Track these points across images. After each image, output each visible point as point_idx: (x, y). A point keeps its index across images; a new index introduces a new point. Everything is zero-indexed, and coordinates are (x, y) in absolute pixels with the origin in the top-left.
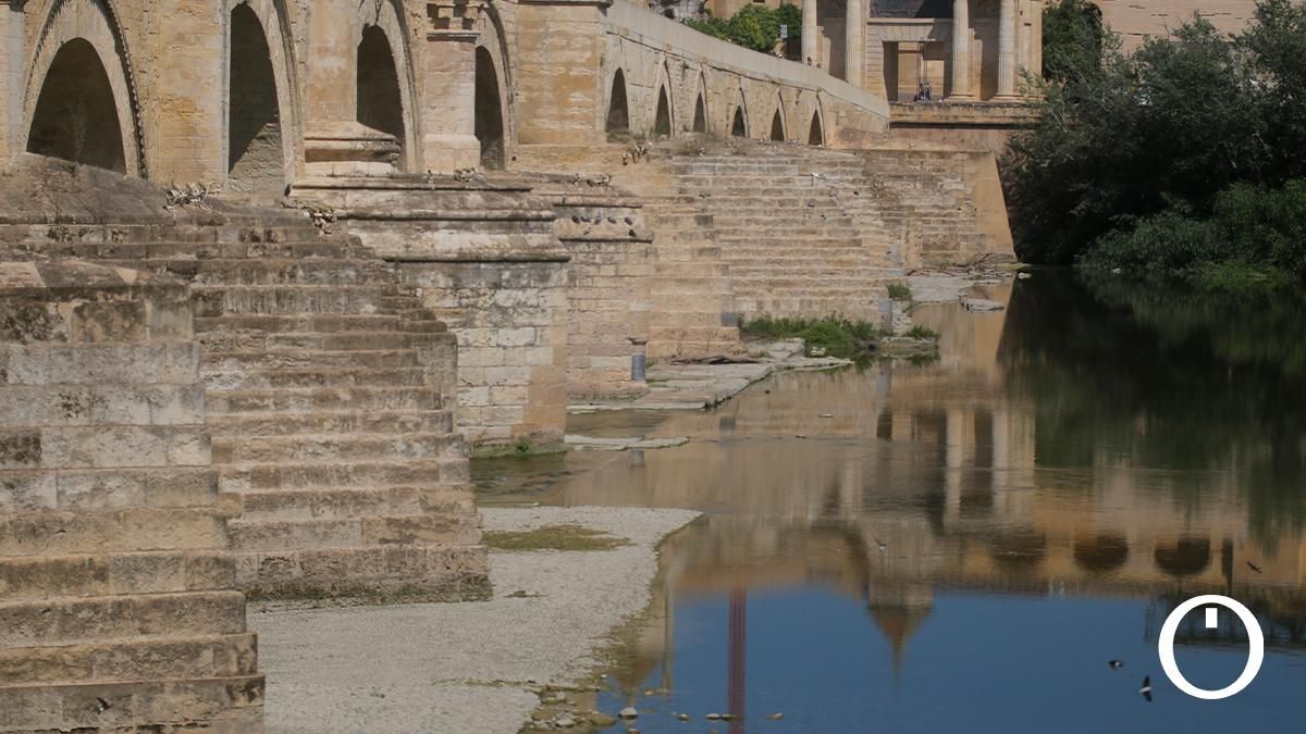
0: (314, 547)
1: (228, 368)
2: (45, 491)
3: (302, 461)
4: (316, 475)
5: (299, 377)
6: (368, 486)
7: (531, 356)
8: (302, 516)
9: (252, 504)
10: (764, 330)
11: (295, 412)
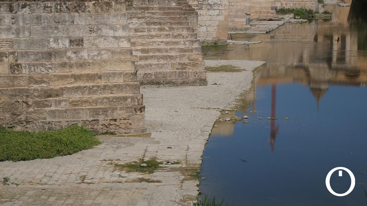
0: (158, 70)
1: (135, 21)
2: (84, 54)
3: (155, 46)
4: (159, 50)
5: (154, 23)
6: (173, 54)
7: (219, 18)
8: (154, 62)
9: (141, 58)
10: (283, 11)
11: (153, 33)
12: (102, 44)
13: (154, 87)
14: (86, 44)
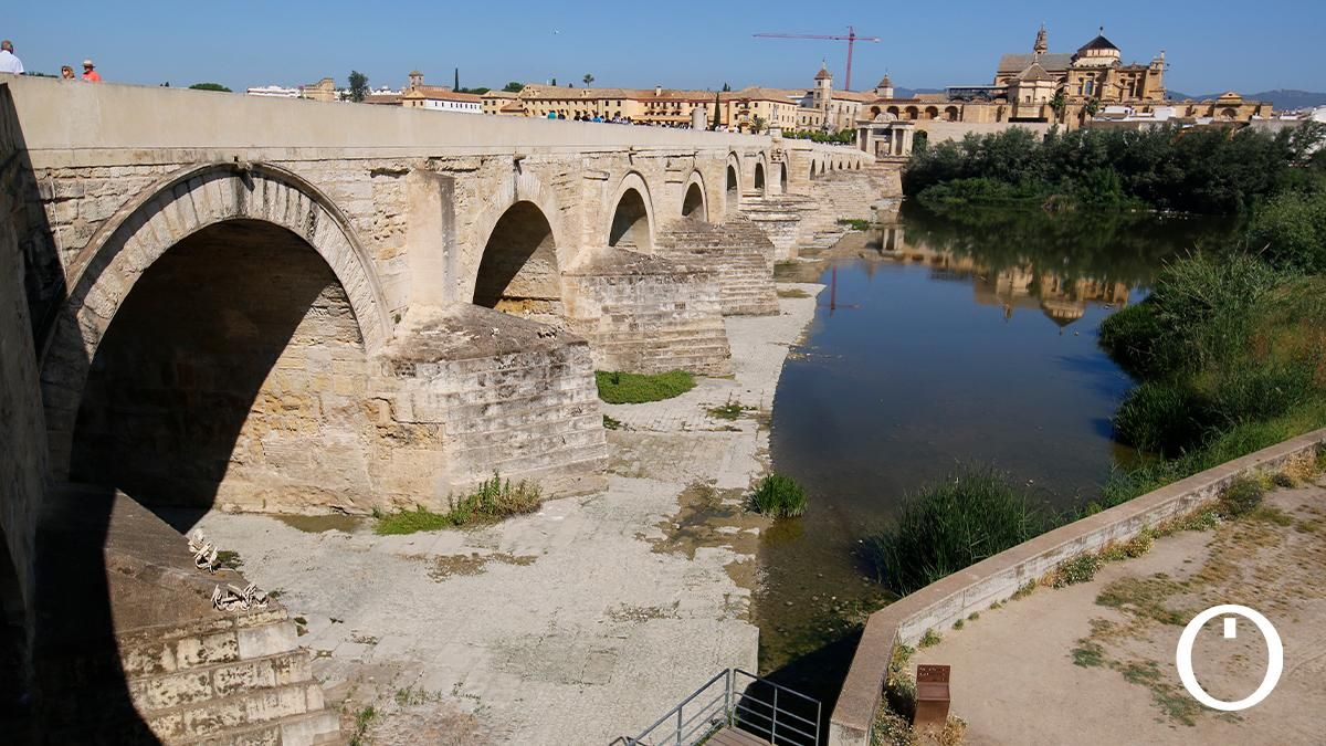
0: (742, 304)
1: (724, 265)
2: (686, 315)
3: (740, 286)
4: (744, 289)
5: (740, 267)
6: (754, 291)
7: (791, 242)
8: (740, 297)
9: (730, 295)
10: (843, 222)
11: (739, 275)
12: (700, 307)
13: (739, 317)
14: (688, 308)
